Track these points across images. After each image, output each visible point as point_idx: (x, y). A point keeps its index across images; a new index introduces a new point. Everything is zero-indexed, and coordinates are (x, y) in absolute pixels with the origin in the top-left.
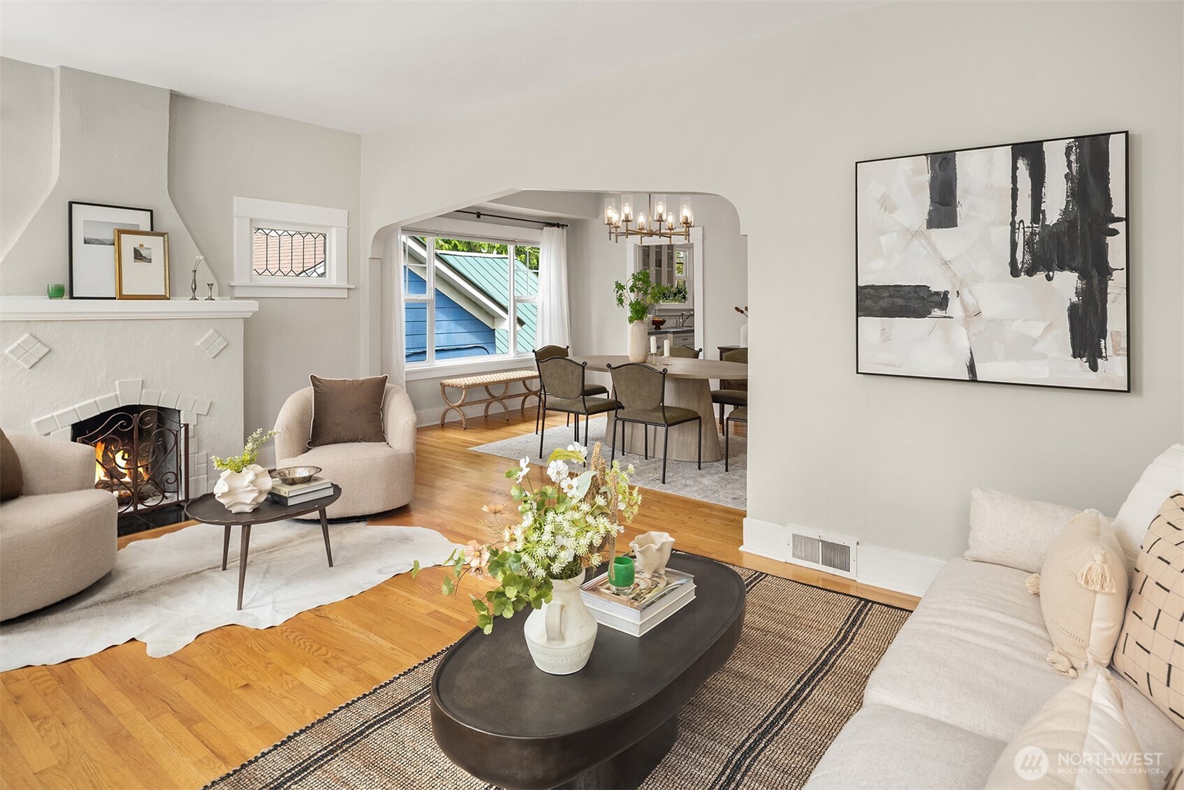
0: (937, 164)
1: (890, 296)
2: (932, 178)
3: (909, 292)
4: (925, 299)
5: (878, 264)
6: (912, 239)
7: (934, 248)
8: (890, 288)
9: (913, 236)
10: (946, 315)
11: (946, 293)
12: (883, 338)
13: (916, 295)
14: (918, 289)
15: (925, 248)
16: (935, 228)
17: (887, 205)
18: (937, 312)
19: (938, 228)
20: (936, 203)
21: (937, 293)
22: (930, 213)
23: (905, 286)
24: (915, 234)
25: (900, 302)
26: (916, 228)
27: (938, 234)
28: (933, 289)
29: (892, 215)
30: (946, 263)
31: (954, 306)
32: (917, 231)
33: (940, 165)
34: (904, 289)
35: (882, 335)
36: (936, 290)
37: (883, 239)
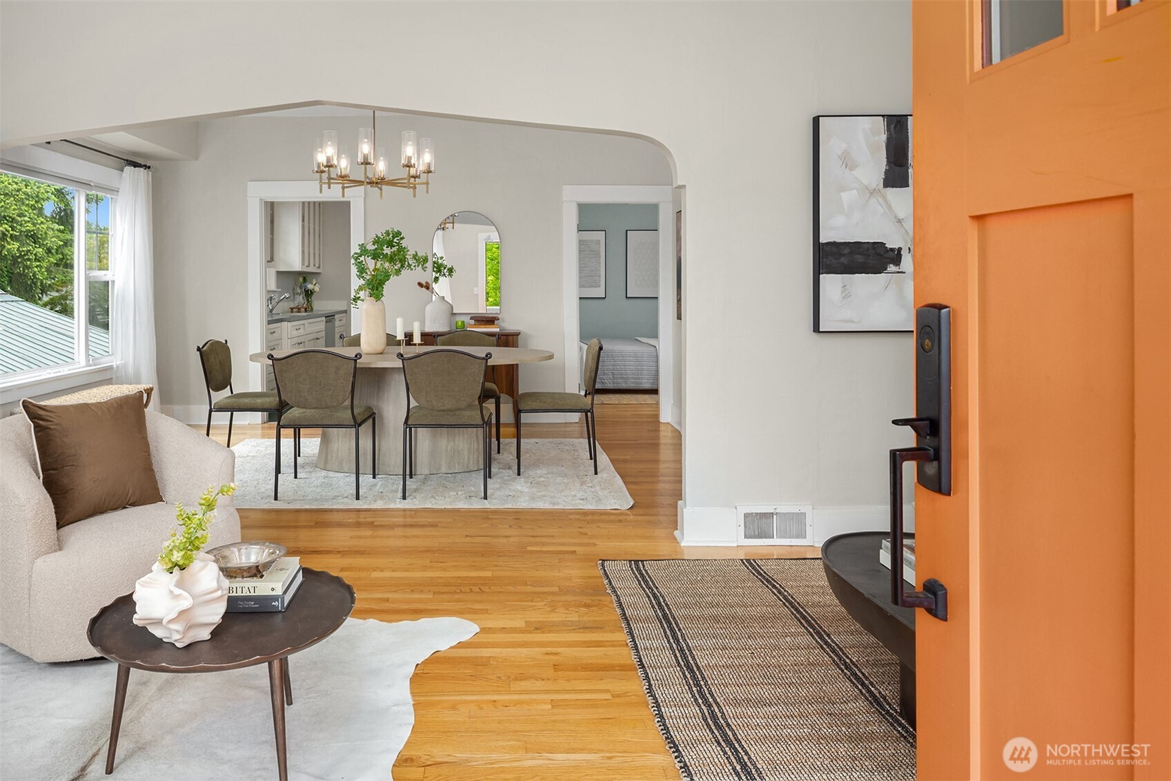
0: (892, 126)
1: (851, 253)
2: (888, 139)
3: (868, 250)
4: (882, 255)
5: (839, 221)
6: (870, 196)
7: (889, 207)
8: (851, 245)
9: (872, 193)
10: (899, 270)
11: (900, 249)
12: (844, 295)
13: (874, 251)
14: (876, 246)
15: (882, 206)
16: (890, 187)
17: (848, 162)
18: (892, 268)
19: (893, 187)
20: (891, 163)
21: (892, 250)
22: (886, 172)
23: (864, 243)
24: (873, 192)
25: (860, 258)
26: (874, 186)
27: (892, 192)
28: (889, 246)
29: (853, 172)
30: (899, 221)
31: (907, 262)
32: (874, 190)
33: (895, 127)
34: (863, 245)
35: (842, 292)
36: (891, 247)
37: (844, 195)
